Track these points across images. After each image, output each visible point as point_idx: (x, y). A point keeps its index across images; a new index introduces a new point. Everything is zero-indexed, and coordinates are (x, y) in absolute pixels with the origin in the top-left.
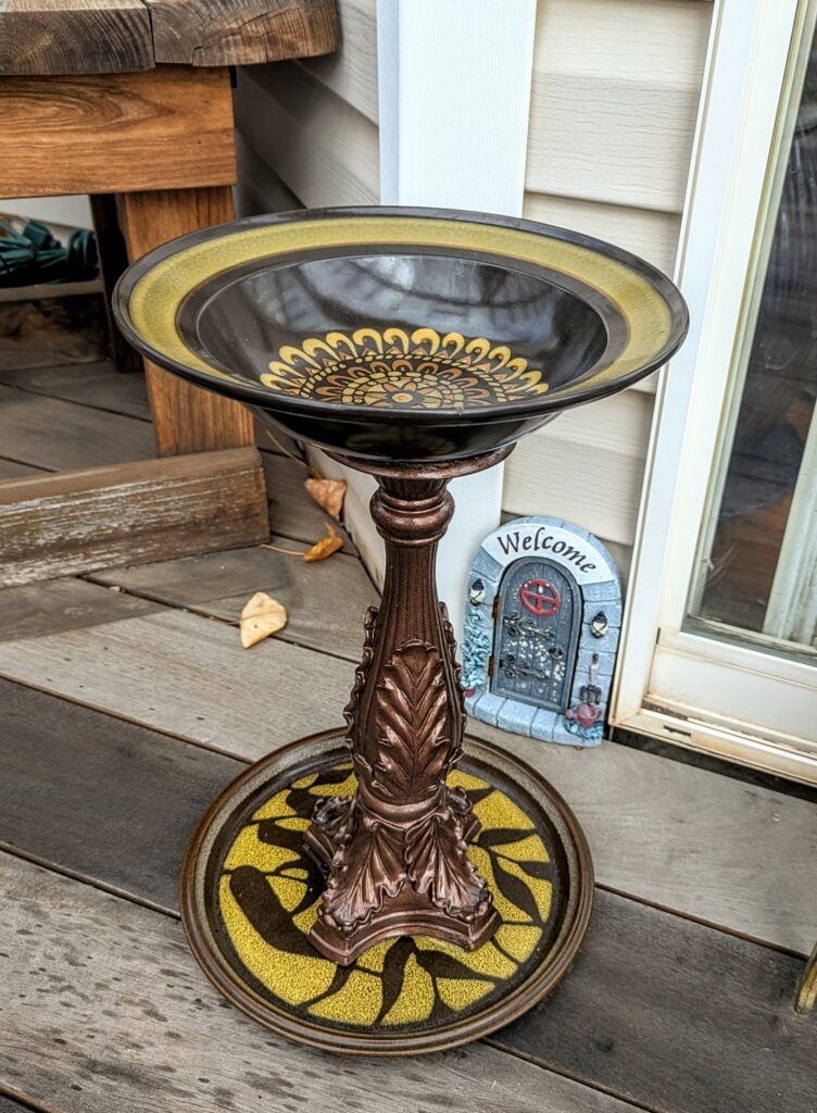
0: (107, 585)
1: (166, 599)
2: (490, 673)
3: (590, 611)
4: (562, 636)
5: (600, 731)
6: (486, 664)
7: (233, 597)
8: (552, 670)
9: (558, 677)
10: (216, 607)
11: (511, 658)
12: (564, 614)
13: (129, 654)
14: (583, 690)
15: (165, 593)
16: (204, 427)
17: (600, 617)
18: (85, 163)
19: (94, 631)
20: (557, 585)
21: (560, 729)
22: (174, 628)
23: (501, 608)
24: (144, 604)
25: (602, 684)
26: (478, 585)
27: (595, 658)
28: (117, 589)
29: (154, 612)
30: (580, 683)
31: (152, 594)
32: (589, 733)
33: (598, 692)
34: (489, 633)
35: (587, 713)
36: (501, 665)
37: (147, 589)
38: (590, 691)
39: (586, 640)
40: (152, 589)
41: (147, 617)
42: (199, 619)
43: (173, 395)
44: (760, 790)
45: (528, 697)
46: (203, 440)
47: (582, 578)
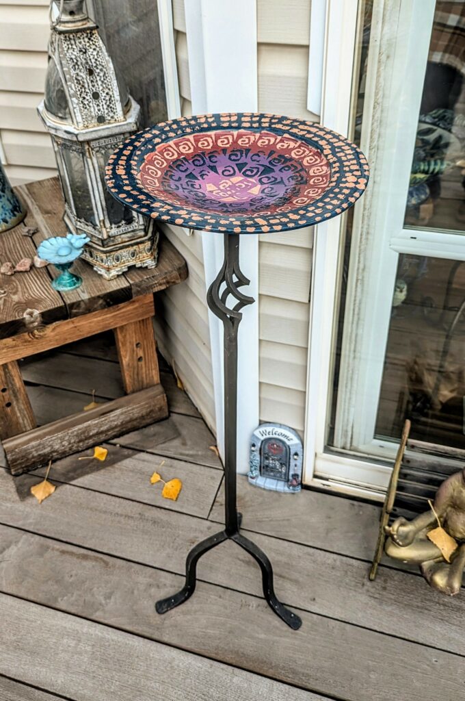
0: (115, 445)
1: (138, 448)
2: (260, 471)
3: (292, 453)
4: (284, 459)
5: (300, 487)
6: (258, 468)
7: (161, 444)
8: (281, 468)
9: (284, 471)
10: (156, 449)
11: (267, 466)
12: (284, 452)
13: (131, 474)
14: (293, 475)
15: (136, 446)
16: (143, 382)
17: (296, 454)
18: (107, 322)
19: (116, 466)
20: (281, 444)
21: (286, 488)
22: (144, 461)
23: (262, 451)
24: (130, 452)
25: (299, 473)
26: (254, 445)
27: (296, 466)
28: (118, 445)
29: (135, 454)
30: (291, 473)
31: (132, 446)
32: (296, 488)
33: (297, 475)
34: (258, 459)
35: (295, 483)
36: (264, 468)
37: (130, 444)
38: (295, 476)
39: (292, 460)
40: (132, 444)
41: (133, 457)
42: (151, 456)
43: (132, 375)
44: (355, 503)
45: (274, 477)
46: (142, 386)
47: (288, 443)
